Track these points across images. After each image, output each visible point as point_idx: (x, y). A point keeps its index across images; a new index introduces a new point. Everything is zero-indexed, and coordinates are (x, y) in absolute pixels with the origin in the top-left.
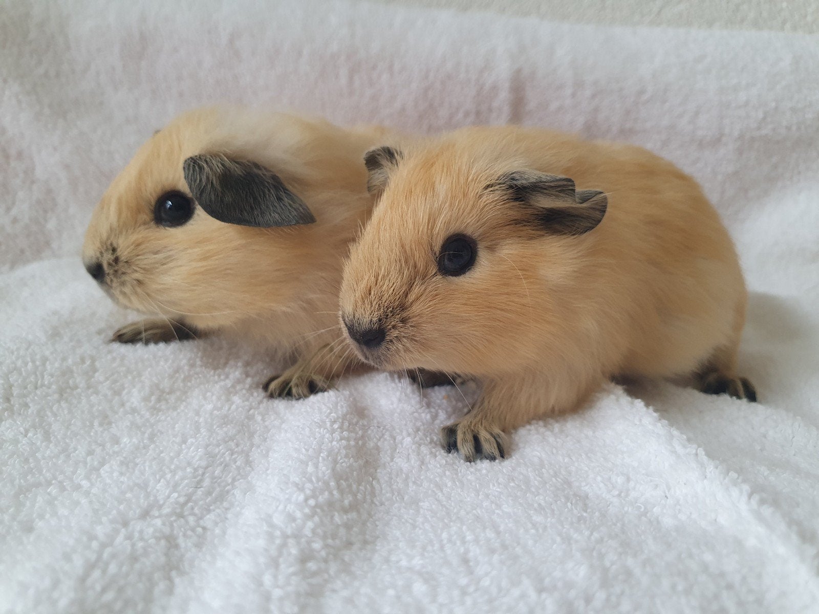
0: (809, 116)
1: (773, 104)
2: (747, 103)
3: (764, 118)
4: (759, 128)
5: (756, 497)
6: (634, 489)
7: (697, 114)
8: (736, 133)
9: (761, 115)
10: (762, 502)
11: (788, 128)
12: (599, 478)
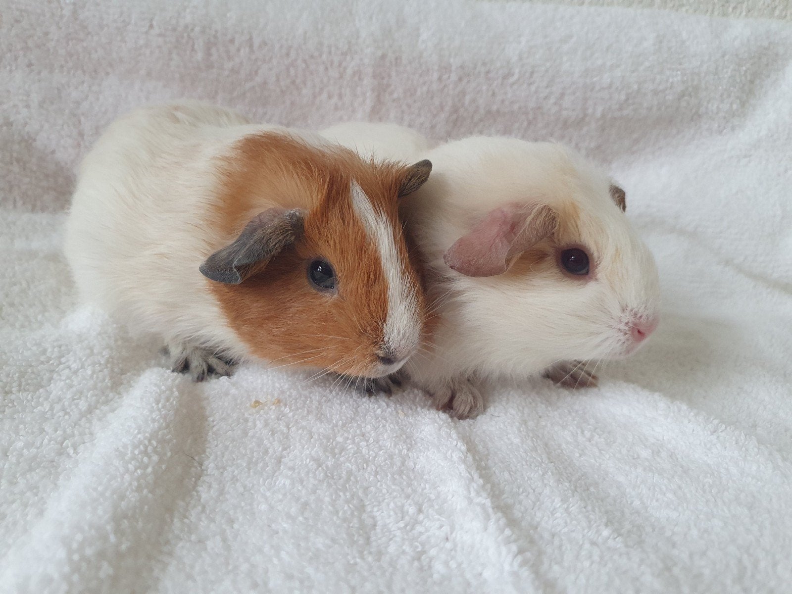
0: (670, 97)
1: (635, 87)
2: (610, 86)
3: (627, 100)
4: (620, 109)
5: (519, 559)
6: (421, 523)
7: (563, 95)
8: (598, 114)
9: (623, 97)
10: (524, 563)
11: (650, 109)
12: (392, 505)
